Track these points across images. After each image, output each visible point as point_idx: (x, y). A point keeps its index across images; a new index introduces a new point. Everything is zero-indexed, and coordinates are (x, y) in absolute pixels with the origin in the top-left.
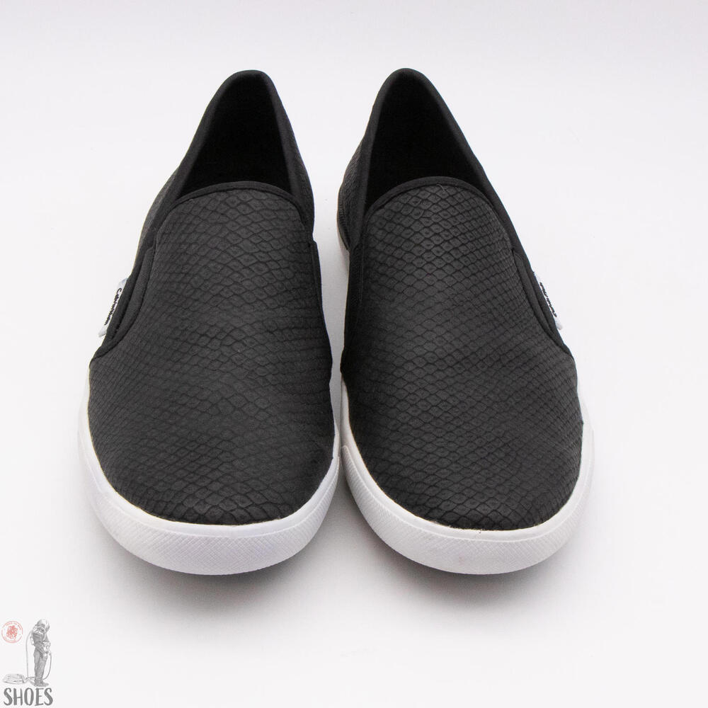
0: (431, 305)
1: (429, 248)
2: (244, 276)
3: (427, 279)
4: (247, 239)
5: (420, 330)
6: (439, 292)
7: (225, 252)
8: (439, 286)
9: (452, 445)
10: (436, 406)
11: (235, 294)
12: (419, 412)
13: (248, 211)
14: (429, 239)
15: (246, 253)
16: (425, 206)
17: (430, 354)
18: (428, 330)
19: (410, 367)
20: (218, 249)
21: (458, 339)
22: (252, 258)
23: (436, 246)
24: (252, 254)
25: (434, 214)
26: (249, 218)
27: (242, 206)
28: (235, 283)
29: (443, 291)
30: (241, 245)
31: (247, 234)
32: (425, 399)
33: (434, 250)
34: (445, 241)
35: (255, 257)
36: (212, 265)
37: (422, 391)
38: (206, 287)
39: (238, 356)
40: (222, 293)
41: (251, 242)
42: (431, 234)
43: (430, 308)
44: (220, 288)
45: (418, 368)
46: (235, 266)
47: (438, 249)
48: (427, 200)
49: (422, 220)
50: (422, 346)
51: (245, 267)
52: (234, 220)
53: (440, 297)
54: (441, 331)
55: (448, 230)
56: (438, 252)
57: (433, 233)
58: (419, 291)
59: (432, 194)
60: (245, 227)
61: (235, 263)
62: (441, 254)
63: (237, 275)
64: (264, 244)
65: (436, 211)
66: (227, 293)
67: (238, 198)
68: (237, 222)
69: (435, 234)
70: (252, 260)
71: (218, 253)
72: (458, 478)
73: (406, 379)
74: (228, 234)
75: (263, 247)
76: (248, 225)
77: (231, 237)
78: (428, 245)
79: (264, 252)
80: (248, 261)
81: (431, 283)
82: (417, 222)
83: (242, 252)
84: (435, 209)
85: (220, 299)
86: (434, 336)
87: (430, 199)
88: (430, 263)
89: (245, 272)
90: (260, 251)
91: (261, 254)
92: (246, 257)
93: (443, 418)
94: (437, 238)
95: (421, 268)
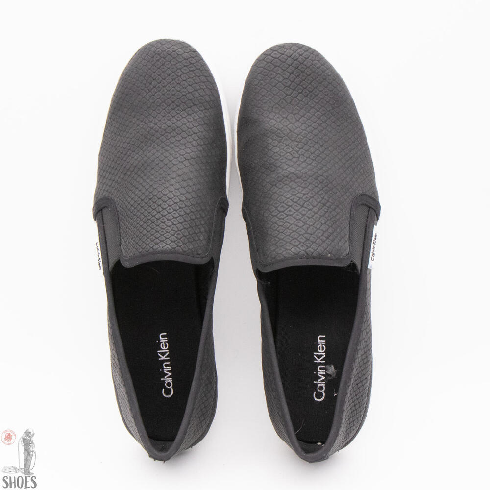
0: (178, 178)
1: (175, 212)
2: (291, 200)
3: (178, 193)
4: (291, 224)
5: (186, 163)
6: (172, 185)
7: (304, 215)
8: (172, 189)
9: (179, 89)
10: (183, 118)
11: (295, 189)
12: (192, 115)
13: (293, 242)
14: (174, 217)
15: (291, 215)
16: (174, 238)
17: (183, 148)
18: (182, 162)
19: (194, 143)
20: (308, 217)
21: (166, 157)
22: (287, 213)
23: (170, 213)
24: (288, 215)
25: (169, 232)
26: (292, 237)
27: (296, 244)
28: (295, 195)
29: (171, 185)
30: (295, 220)
31: (292, 228)
32: (189, 122)
33: (172, 210)
34: (165, 216)
35: (286, 214)
36: (311, 207)
37: (189, 127)
38: (312, 193)
39: (289, 151)
40: (301, 189)
41: (289, 223)
42: (172, 220)
43: (179, 176)
44: (304, 192)
45: (190, 142)
46: (297, 206)
47: (169, 211)
48: (172, 241)
49: (176, 230)
50: (187, 153)
51: (291, 206)
52: (300, 235)
53: (173, 182)
54: (174, 162)
55: (162, 222)
56: (170, 209)
57: (171, 220)
58: (184, 187)
59: (168, 245)
60: (293, 231)
61: (297, 208)
62: (168, 208)
63: (295, 200)
64: (282, 224)
65: (167, 234)
66: (299, 189)
67: (300, 249)
68: (299, 234)
69: (170, 220)
70: (287, 212)
71: (307, 215)
72: (179, 66)
73: (197, 137)
74: (303, 226)
75: (282, 222)
76: (292, 233)
77: (301, 224)
78: (175, 213)
79: (281, 219)
80: (290, 211)
81: (177, 190)
82: (180, 229)
83: (294, 215)
84: (168, 235)
85: (303, 185)
86: (179, 159)
87: (170, 242)
88: (175, 203)
89: (290, 203)
90: (283, 219)
91: (282, 217)
92: (291, 213)
93: (180, 109)
94: (169, 218)
95: (181, 201)
